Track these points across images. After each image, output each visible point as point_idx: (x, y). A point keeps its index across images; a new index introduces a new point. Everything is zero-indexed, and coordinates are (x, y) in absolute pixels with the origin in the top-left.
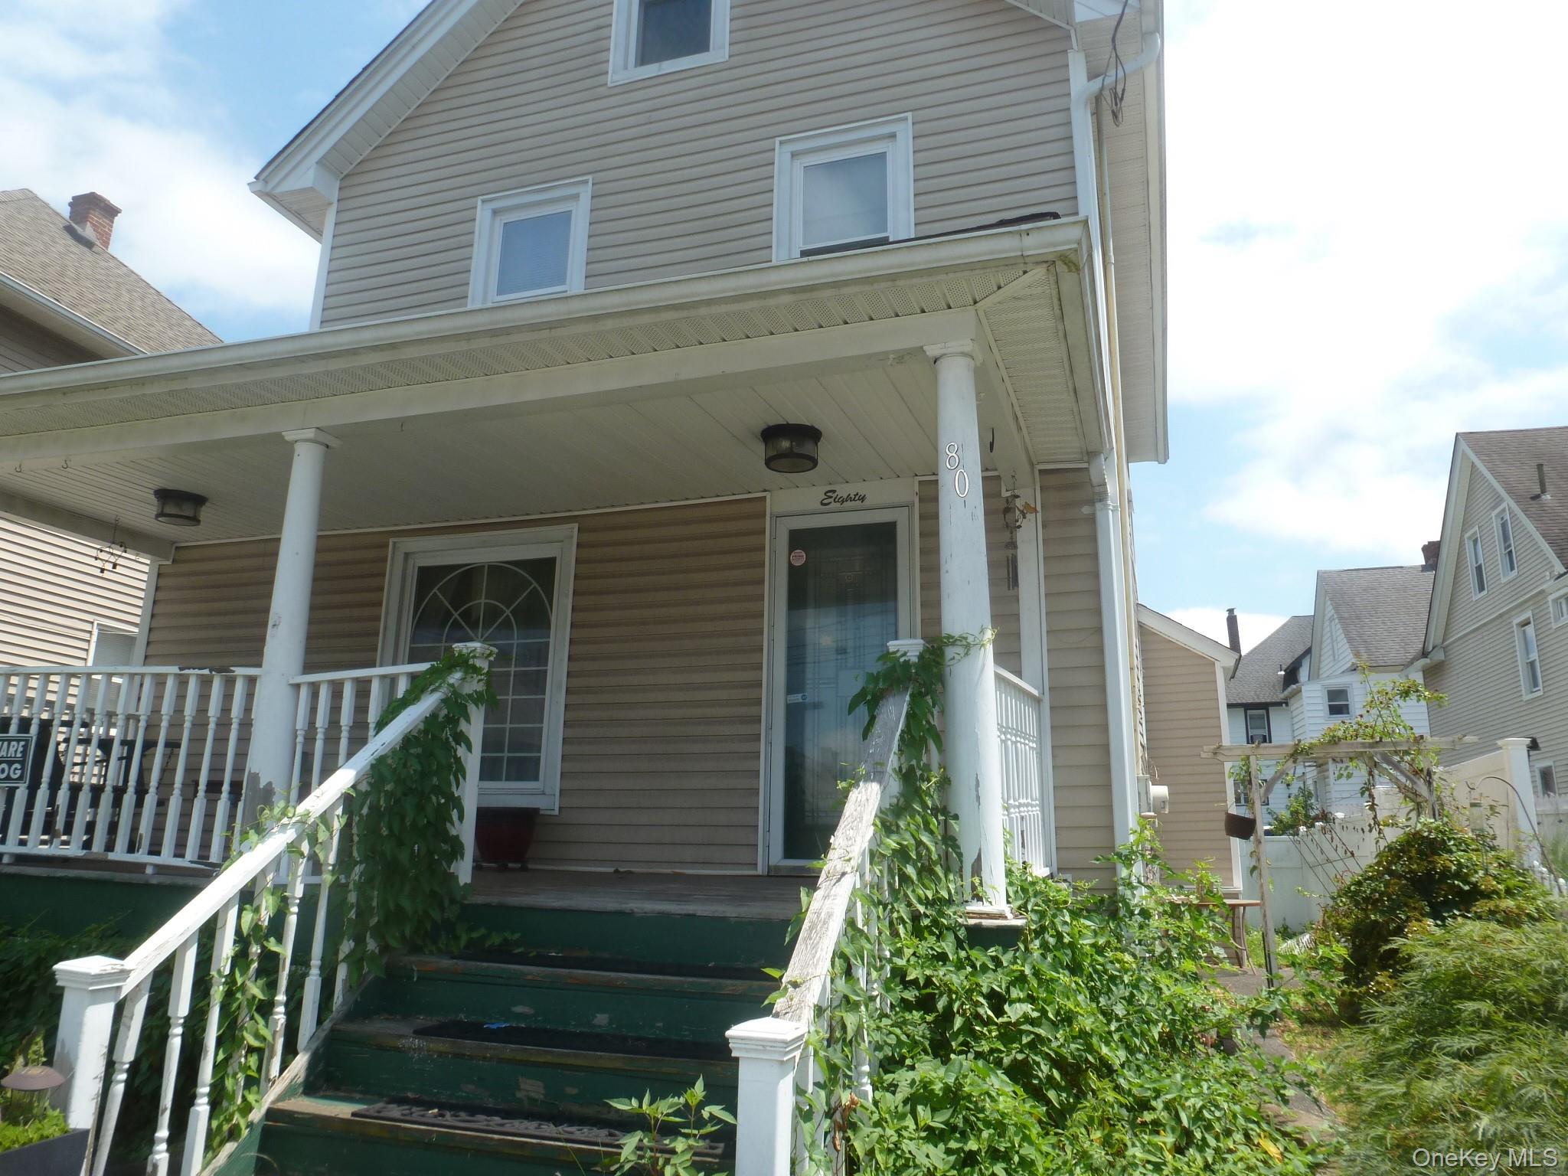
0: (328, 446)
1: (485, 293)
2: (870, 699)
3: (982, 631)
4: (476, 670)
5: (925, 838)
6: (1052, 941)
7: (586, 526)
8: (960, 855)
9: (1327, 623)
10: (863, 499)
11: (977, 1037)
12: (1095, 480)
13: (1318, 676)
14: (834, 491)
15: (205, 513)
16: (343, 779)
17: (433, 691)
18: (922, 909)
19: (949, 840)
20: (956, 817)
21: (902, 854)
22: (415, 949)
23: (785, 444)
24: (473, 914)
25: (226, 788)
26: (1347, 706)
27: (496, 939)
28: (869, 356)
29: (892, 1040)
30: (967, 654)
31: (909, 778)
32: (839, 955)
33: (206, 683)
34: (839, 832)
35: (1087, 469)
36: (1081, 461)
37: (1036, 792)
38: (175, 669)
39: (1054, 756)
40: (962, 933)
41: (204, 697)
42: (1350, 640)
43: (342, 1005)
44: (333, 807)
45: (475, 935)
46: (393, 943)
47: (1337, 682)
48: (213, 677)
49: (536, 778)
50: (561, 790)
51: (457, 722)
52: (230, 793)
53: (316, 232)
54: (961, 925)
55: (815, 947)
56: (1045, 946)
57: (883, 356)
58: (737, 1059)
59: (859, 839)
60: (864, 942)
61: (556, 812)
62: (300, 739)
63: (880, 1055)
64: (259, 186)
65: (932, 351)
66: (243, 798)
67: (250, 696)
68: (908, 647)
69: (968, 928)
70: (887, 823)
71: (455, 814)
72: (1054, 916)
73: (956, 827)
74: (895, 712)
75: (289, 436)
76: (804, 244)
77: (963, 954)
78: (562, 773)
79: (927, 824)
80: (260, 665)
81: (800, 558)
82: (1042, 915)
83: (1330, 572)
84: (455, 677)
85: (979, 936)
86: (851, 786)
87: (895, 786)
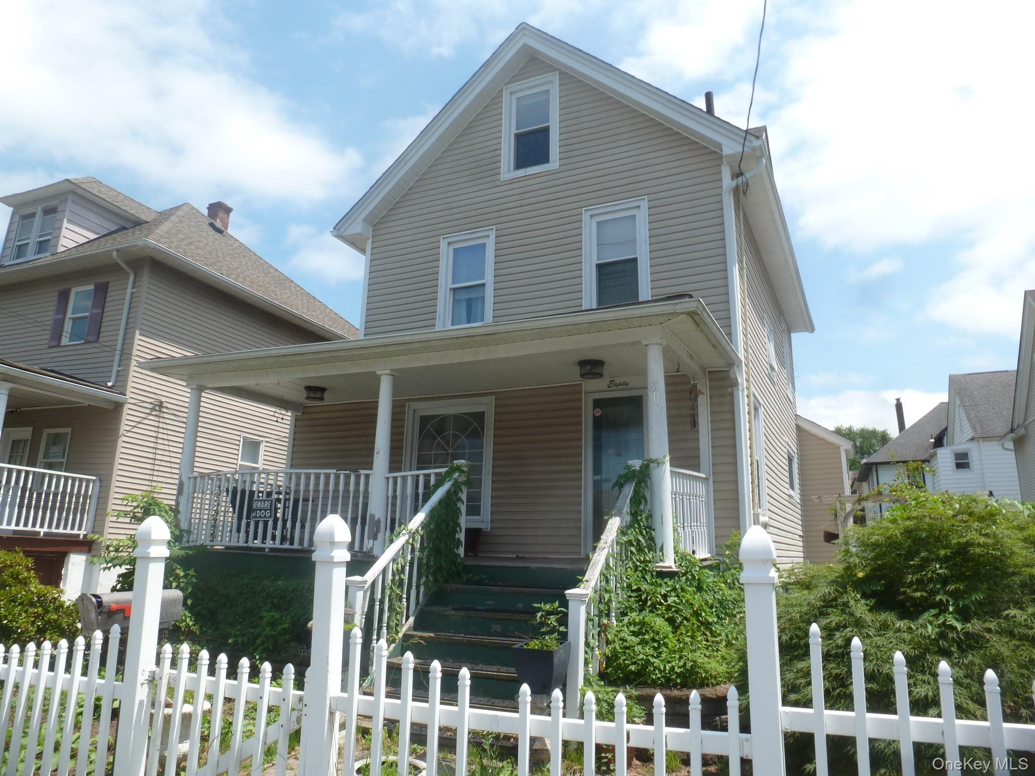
0: (394, 376)
1: (446, 283)
2: (620, 485)
3: (664, 457)
4: (463, 472)
5: (640, 538)
6: (690, 577)
7: (499, 396)
8: (655, 545)
9: (957, 409)
10: (627, 384)
11: (657, 609)
12: (732, 377)
13: (953, 443)
14: (614, 381)
15: (326, 395)
16: (420, 517)
17: (449, 481)
18: (638, 564)
19: (652, 539)
20: (654, 530)
21: (630, 543)
22: (446, 581)
23: (589, 367)
24: (467, 569)
25: (359, 520)
26: (968, 463)
27: (477, 578)
28: (620, 344)
29: (623, 606)
30: (658, 466)
31: (634, 515)
32: (602, 574)
33: (347, 477)
34: (604, 534)
35: (728, 371)
36: (727, 367)
37: (704, 519)
38: (334, 471)
39: (714, 504)
40: (654, 574)
41: (347, 484)
42: (970, 420)
43: (423, 600)
44: (418, 527)
45: (469, 576)
46: (440, 578)
47: (960, 448)
48: (350, 474)
49: (479, 515)
50: (491, 520)
51: (458, 493)
52: (361, 522)
53: (363, 251)
54: (654, 571)
55: (594, 570)
56: (687, 579)
57: (625, 344)
58: (568, 600)
59: (611, 537)
60: (611, 571)
61: (489, 530)
62: (390, 500)
63: (619, 611)
64: (335, 233)
65: (645, 342)
66: (367, 524)
67: (367, 483)
68: (636, 464)
69: (657, 572)
70: (622, 532)
71: (458, 528)
72: (692, 568)
73: (653, 534)
74: (629, 490)
75: (378, 373)
76: (598, 260)
77: (654, 580)
78: (491, 512)
79: (641, 533)
80: (371, 469)
81: (598, 412)
82: (687, 567)
83: (958, 375)
84: (456, 475)
85: (662, 575)
86: (610, 518)
87: (628, 518)
